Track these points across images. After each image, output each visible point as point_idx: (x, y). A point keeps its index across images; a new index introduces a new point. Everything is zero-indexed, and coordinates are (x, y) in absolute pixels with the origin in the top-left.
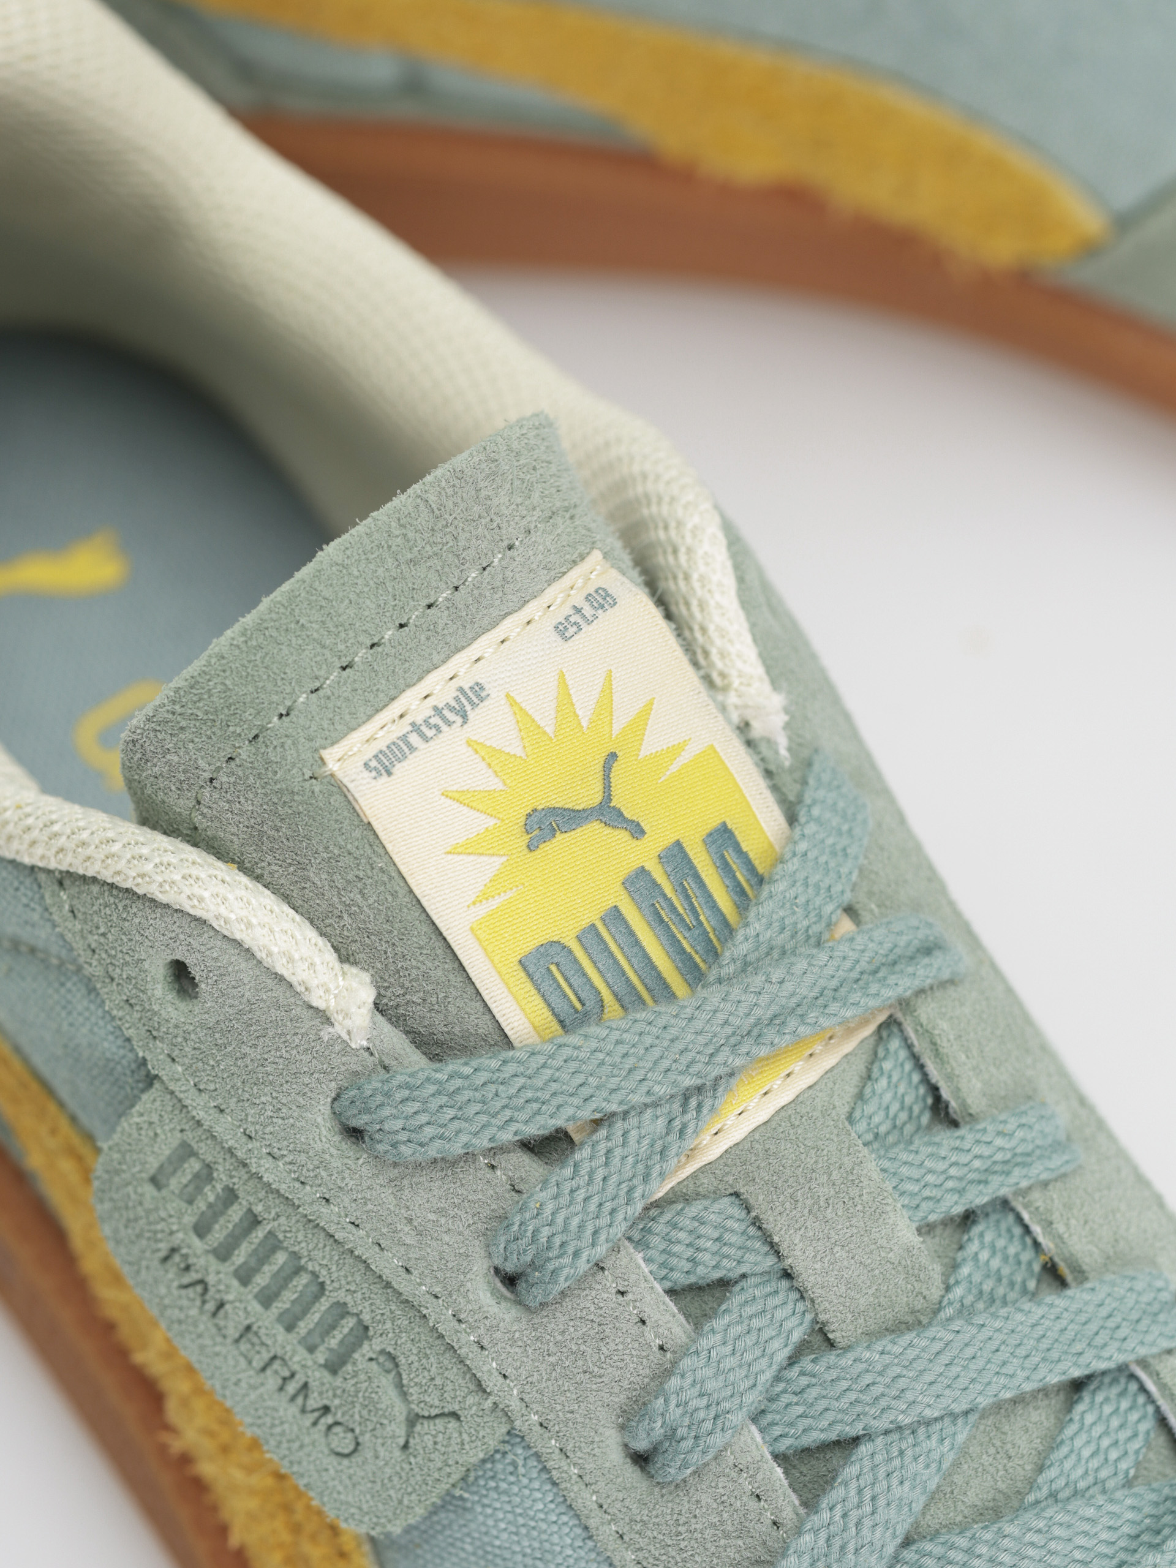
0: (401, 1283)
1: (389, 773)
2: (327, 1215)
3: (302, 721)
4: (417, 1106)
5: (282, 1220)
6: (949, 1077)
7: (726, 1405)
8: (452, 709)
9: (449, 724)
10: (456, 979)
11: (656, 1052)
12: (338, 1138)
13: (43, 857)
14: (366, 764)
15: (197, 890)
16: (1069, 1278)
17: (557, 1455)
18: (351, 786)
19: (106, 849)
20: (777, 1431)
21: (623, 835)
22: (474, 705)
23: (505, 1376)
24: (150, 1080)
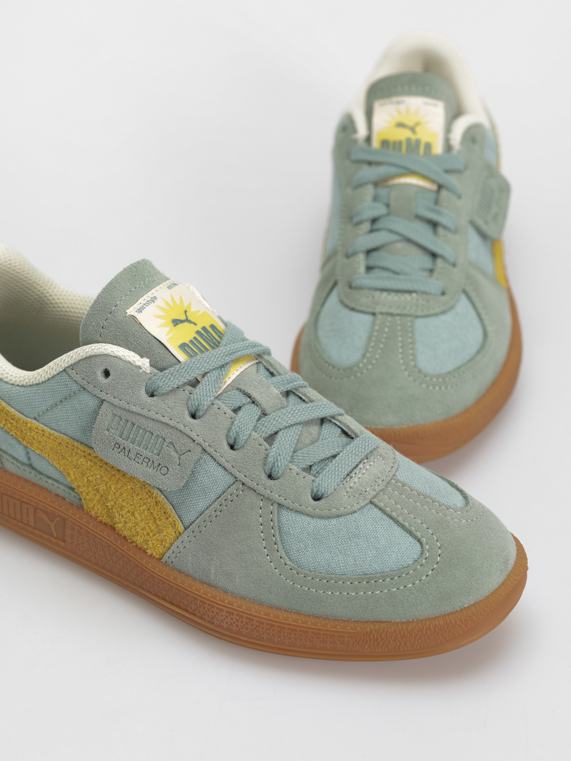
0: (171, 423)
2: (150, 414)
5: (140, 421)
6: (275, 369)
8: (151, 301)
9: (151, 303)
10: (166, 352)
12: (148, 396)
14: (136, 312)
18: (134, 316)
20: (261, 434)
21: (192, 325)
22: (155, 300)
23: (198, 435)
24: (103, 401)
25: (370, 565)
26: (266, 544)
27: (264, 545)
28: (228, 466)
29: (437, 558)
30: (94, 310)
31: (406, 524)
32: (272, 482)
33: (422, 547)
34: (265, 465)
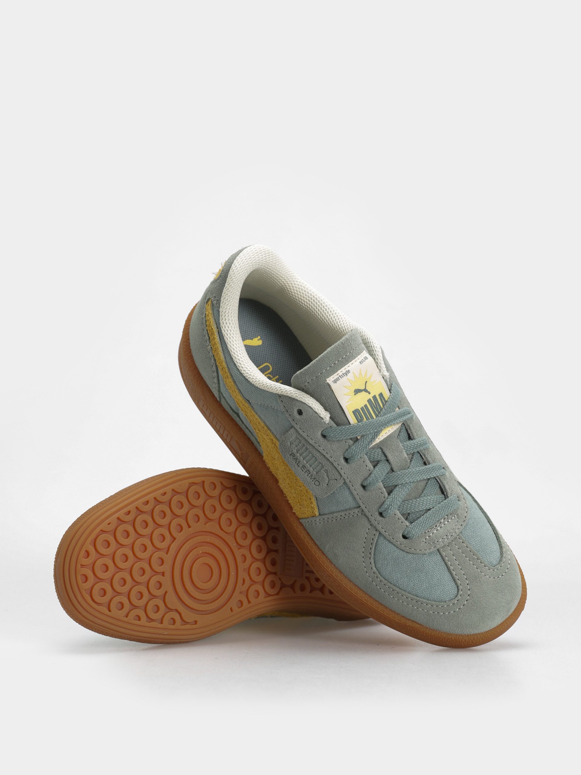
0: (330, 459)
1: (336, 383)
2: (319, 449)
3: (324, 374)
4: (336, 432)
6: (412, 433)
7: (378, 479)
8: (345, 374)
9: (345, 376)
11: (371, 426)
12: (322, 437)
13: (274, 391)
14: (333, 381)
15: (305, 399)
16: (427, 464)
17: (351, 486)
18: (330, 384)
19: (290, 392)
20: (385, 484)
21: (368, 393)
22: (348, 373)
23: (345, 474)
24: (292, 427)
25: (422, 592)
26: (364, 551)
27: (363, 550)
28: (357, 497)
29: (465, 602)
30: (306, 373)
31: (454, 573)
32: (381, 518)
33: (458, 592)
34: (380, 507)
